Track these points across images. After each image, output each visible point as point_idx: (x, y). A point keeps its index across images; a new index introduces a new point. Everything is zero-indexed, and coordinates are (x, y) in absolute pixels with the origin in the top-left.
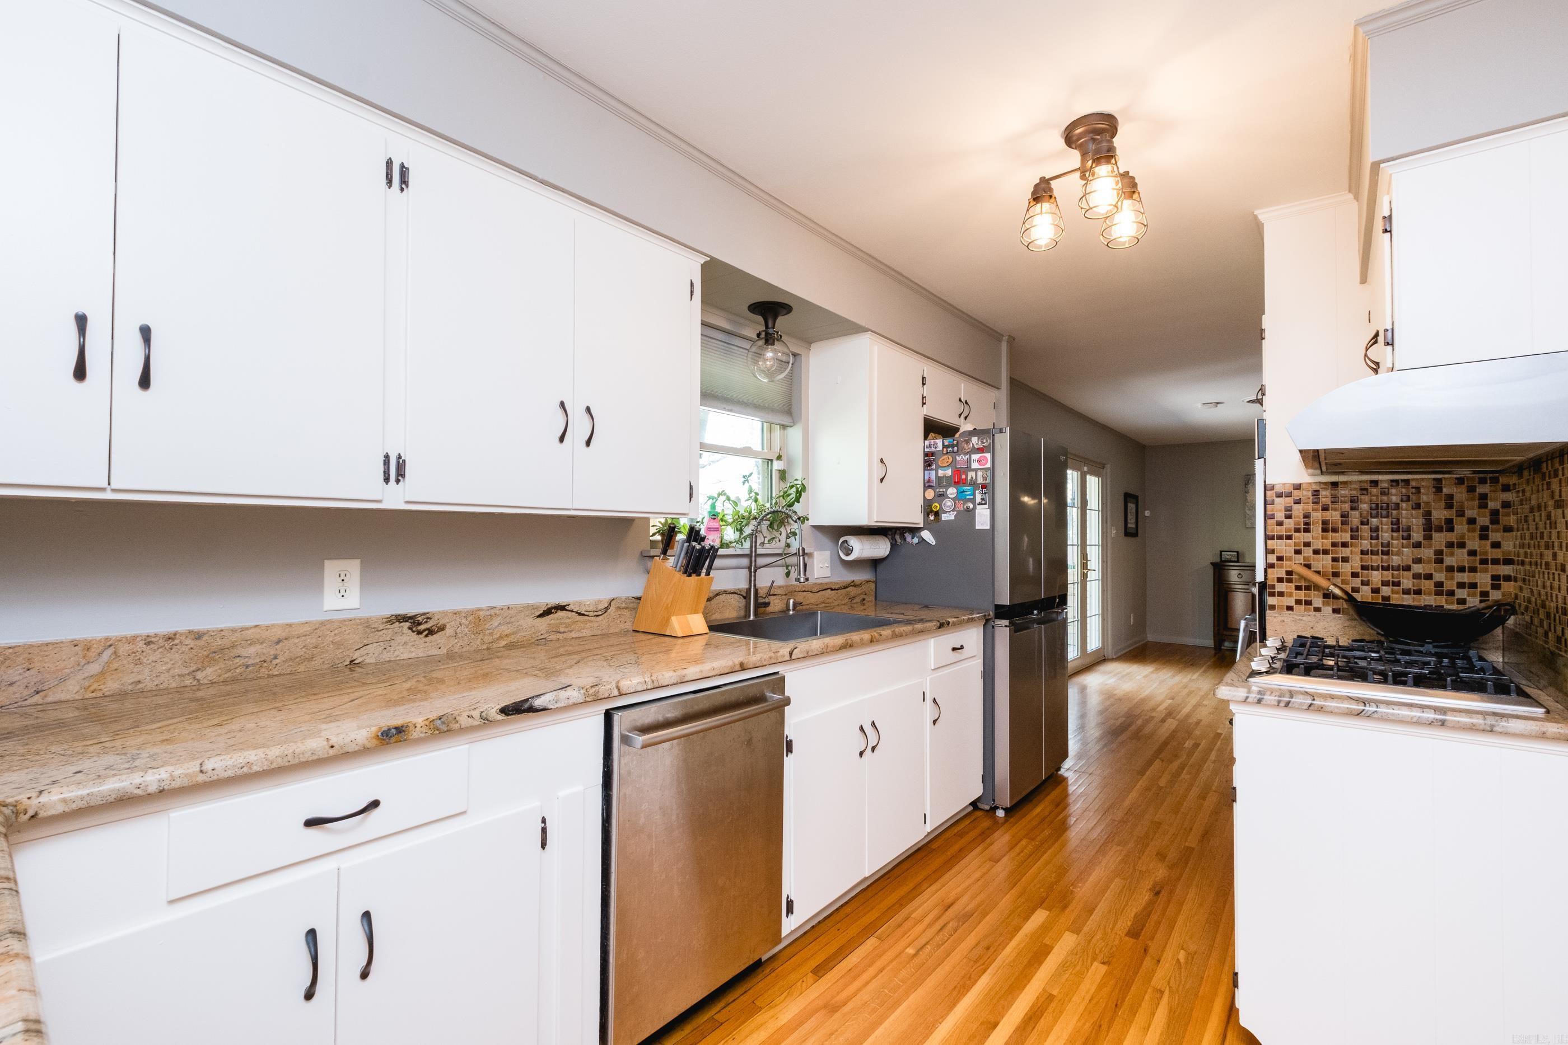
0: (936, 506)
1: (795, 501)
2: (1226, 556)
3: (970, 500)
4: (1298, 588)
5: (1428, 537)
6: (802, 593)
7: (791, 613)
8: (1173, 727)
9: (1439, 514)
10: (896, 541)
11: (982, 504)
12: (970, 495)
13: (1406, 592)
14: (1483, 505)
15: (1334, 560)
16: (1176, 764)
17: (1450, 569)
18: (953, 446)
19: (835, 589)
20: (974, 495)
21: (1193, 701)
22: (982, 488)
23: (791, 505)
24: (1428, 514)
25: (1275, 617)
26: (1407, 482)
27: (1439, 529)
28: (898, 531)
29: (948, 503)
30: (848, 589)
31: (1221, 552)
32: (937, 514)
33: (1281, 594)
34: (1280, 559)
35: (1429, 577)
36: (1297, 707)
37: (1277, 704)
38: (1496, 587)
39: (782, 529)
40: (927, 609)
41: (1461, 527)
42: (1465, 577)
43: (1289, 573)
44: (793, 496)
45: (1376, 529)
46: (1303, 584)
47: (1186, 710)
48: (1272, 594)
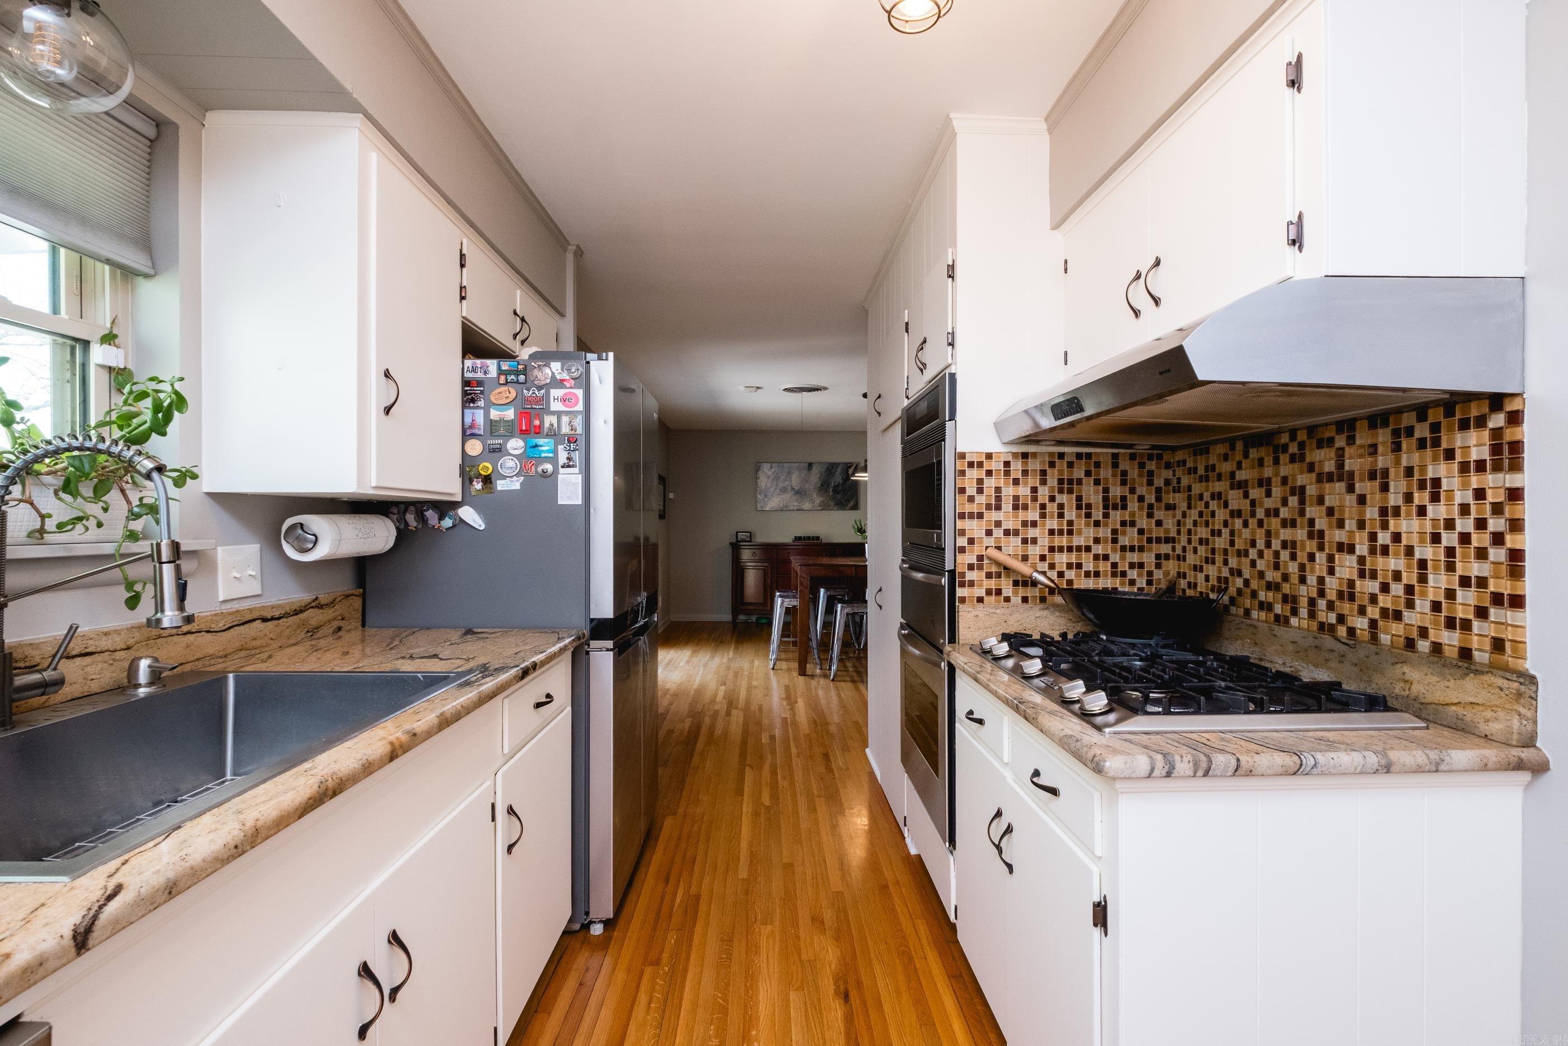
0: (486, 467)
1: (151, 430)
2: (741, 536)
3: (547, 460)
4: (989, 576)
5: (1106, 516)
6: (182, 638)
7: (142, 691)
8: (741, 719)
9: (1116, 491)
10: (407, 524)
11: (569, 466)
12: (548, 451)
13: (1087, 574)
14: (1150, 483)
15: (1025, 541)
16: (767, 767)
17: (1123, 549)
18: (517, 373)
19: (272, 619)
20: (555, 452)
21: (744, 684)
22: (569, 441)
23: (141, 439)
24: (1106, 490)
25: (969, 612)
26: (1089, 456)
27: (1115, 507)
28: (412, 508)
29: (509, 464)
30: (306, 614)
31: (737, 532)
32: (487, 480)
33: (972, 584)
34: (971, 541)
35: (1106, 557)
36: (1219, 774)
37: (1191, 773)
38: (1158, 566)
39: (114, 496)
40: (474, 637)
41: (1133, 505)
42: (1134, 557)
43: (980, 558)
44: (147, 416)
45: (1061, 506)
46: (994, 569)
47: (743, 695)
48: (962, 585)
